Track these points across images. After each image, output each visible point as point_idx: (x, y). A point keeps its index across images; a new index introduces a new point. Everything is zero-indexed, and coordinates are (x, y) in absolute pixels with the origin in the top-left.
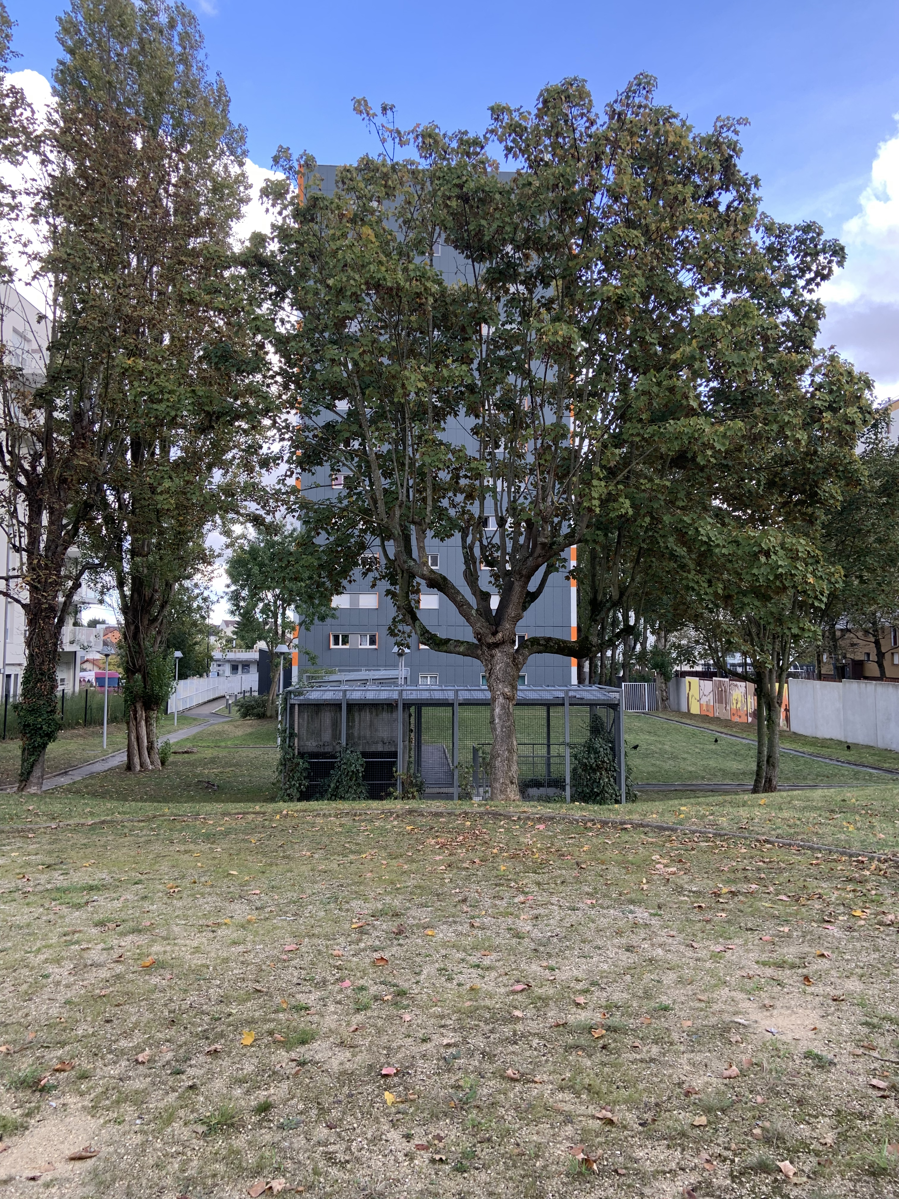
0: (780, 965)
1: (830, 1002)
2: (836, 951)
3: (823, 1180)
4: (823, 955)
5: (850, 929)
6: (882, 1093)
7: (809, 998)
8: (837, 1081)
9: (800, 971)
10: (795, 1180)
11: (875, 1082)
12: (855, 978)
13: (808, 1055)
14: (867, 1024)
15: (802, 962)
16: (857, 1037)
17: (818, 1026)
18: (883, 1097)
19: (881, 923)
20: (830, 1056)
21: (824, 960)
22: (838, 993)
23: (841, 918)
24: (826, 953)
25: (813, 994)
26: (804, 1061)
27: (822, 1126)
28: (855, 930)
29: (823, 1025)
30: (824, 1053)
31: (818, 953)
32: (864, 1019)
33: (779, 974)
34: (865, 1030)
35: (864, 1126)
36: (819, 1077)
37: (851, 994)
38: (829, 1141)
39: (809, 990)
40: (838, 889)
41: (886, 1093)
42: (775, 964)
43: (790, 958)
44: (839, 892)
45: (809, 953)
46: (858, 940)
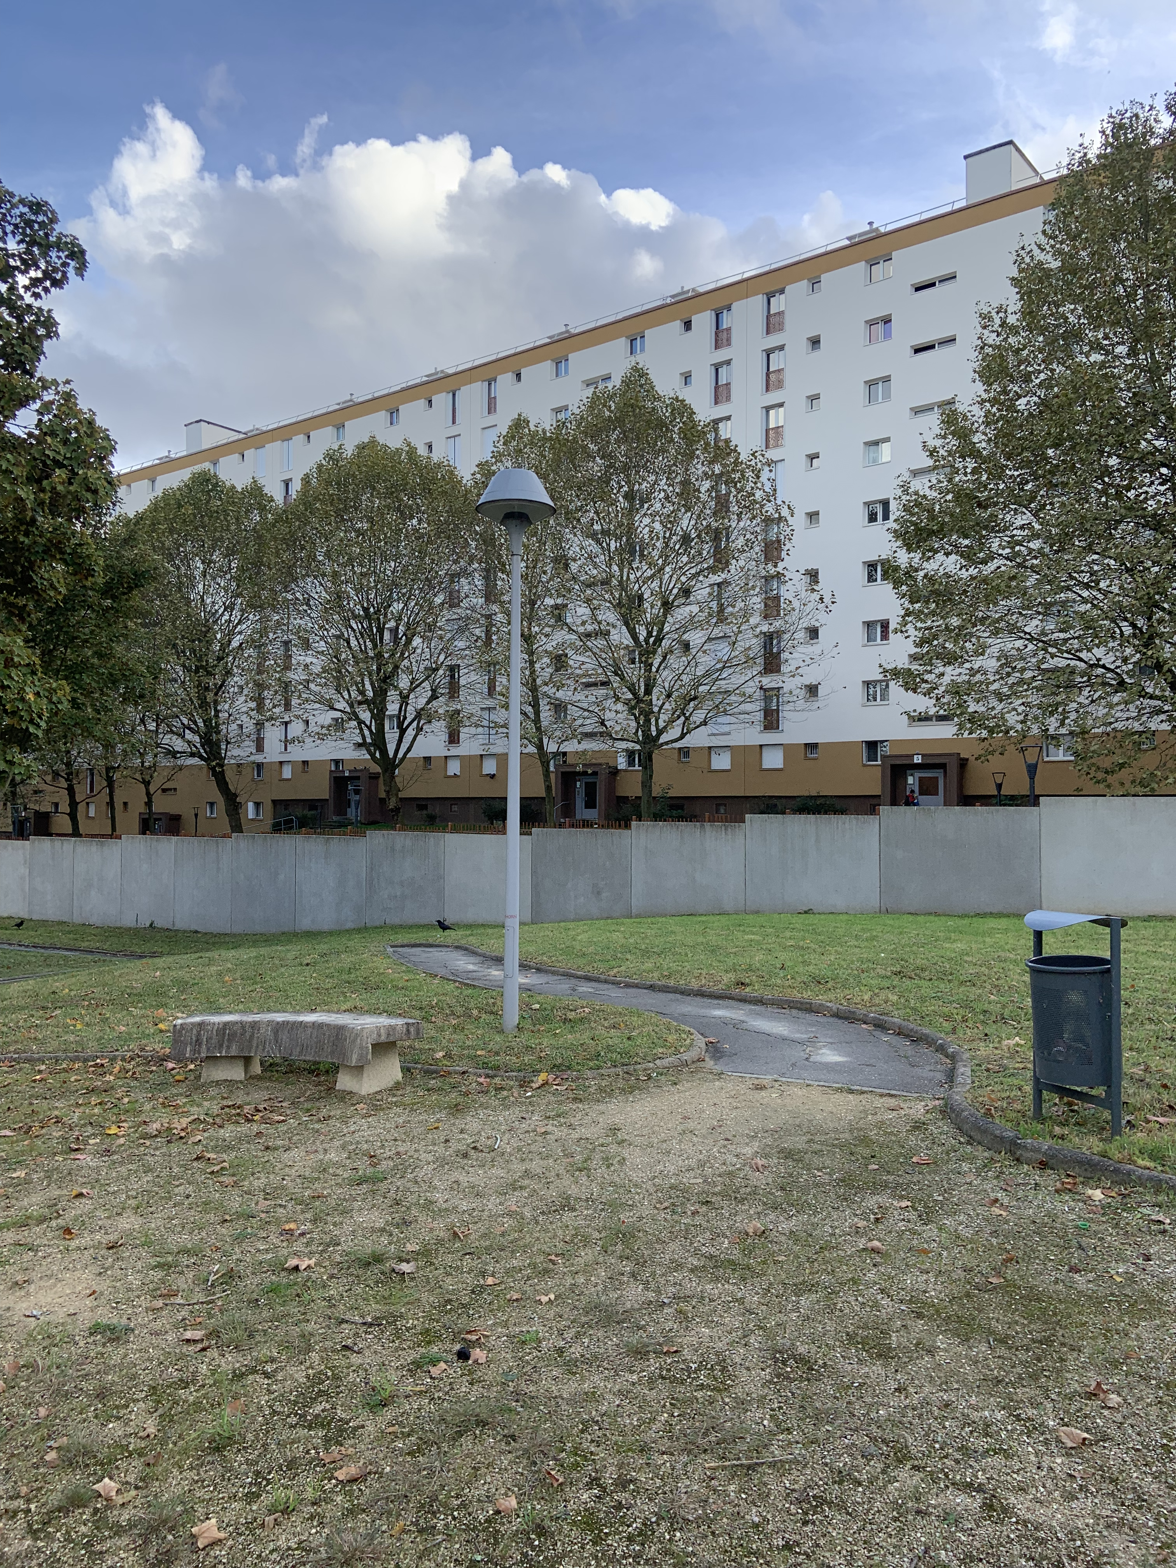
0: (23, 1224)
1: (104, 1252)
2: (97, 1186)
3: (157, 1484)
4: (80, 1195)
5: (108, 1152)
6: (200, 1346)
7: (75, 1256)
8: (140, 1351)
9: (54, 1223)
10: (120, 1500)
11: (188, 1335)
12: (129, 1212)
13: (95, 1329)
14: (159, 1266)
15: (54, 1209)
16: (151, 1286)
17: (94, 1288)
18: (204, 1349)
19: (146, 1136)
20: (124, 1321)
21: (83, 1200)
22: (112, 1238)
23: (91, 1142)
24: (84, 1191)
25: (79, 1248)
26: (90, 1340)
27: (137, 1415)
28: (114, 1153)
29: (103, 1286)
30: (115, 1321)
31: (74, 1193)
32: (153, 1262)
33: (24, 1236)
34: (159, 1274)
35: (189, 1395)
36: (115, 1354)
37: (129, 1234)
38: (152, 1430)
39: (73, 1244)
40: (78, 1105)
41: (205, 1343)
42: (14, 1224)
43: (34, 1211)
44: (81, 1109)
45: (60, 1196)
46: (122, 1163)
